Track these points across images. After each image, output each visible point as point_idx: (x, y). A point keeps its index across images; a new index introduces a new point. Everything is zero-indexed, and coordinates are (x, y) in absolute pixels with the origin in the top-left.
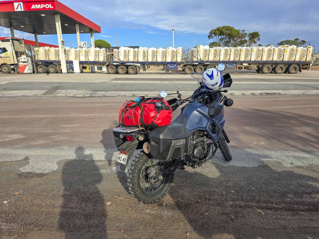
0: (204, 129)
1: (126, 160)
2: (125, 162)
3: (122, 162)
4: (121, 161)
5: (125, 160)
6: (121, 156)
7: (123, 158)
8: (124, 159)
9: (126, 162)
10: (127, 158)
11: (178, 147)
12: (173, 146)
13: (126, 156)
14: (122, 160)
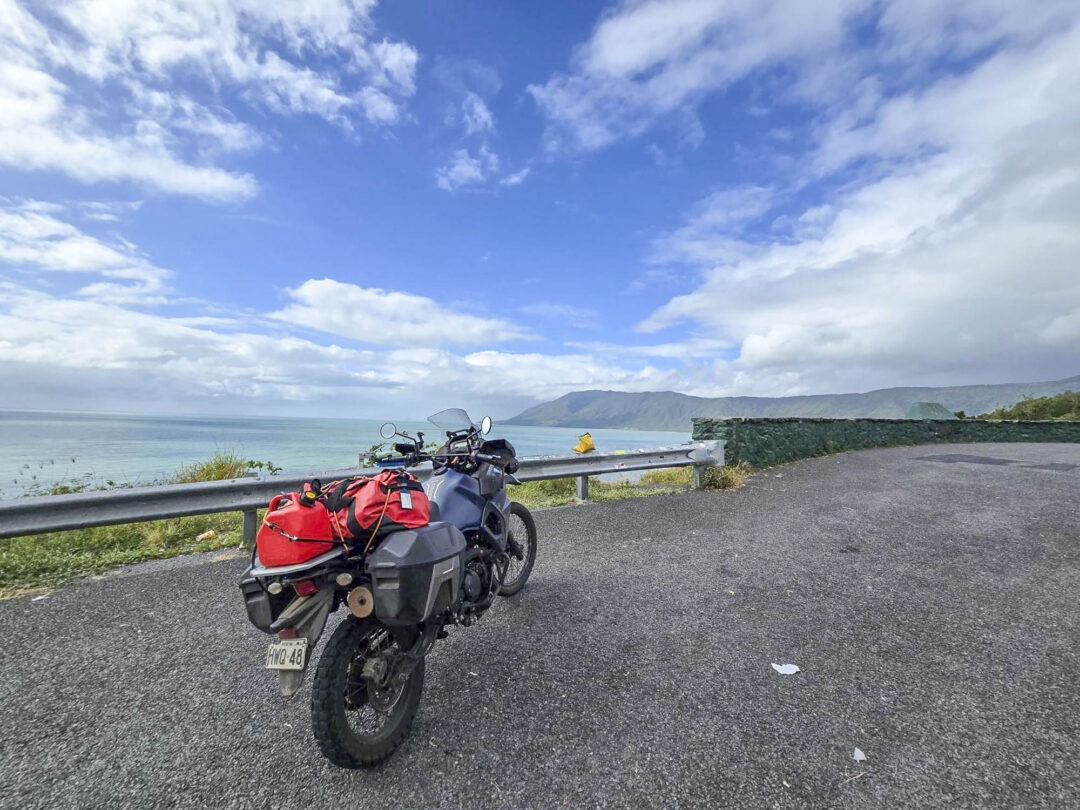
0: (477, 528)
1: (303, 655)
2: (299, 664)
3: (288, 666)
4: (283, 663)
5: (299, 655)
6: (283, 647)
7: (289, 652)
8: (294, 654)
9: (303, 663)
10: (304, 650)
11: (448, 578)
12: (437, 579)
13: (301, 642)
14: (287, 660)
